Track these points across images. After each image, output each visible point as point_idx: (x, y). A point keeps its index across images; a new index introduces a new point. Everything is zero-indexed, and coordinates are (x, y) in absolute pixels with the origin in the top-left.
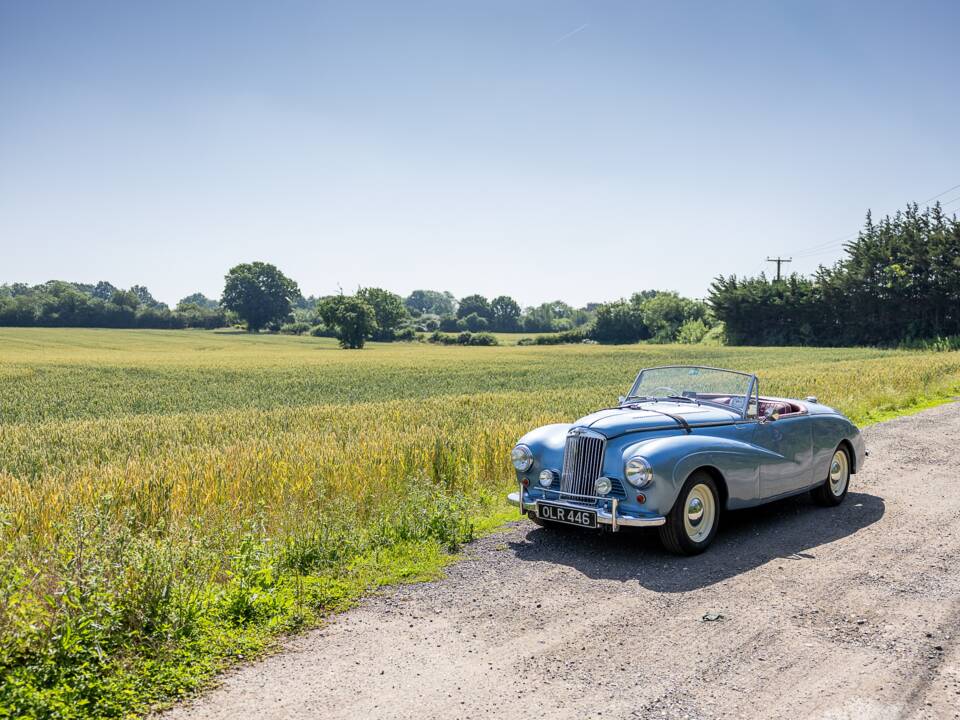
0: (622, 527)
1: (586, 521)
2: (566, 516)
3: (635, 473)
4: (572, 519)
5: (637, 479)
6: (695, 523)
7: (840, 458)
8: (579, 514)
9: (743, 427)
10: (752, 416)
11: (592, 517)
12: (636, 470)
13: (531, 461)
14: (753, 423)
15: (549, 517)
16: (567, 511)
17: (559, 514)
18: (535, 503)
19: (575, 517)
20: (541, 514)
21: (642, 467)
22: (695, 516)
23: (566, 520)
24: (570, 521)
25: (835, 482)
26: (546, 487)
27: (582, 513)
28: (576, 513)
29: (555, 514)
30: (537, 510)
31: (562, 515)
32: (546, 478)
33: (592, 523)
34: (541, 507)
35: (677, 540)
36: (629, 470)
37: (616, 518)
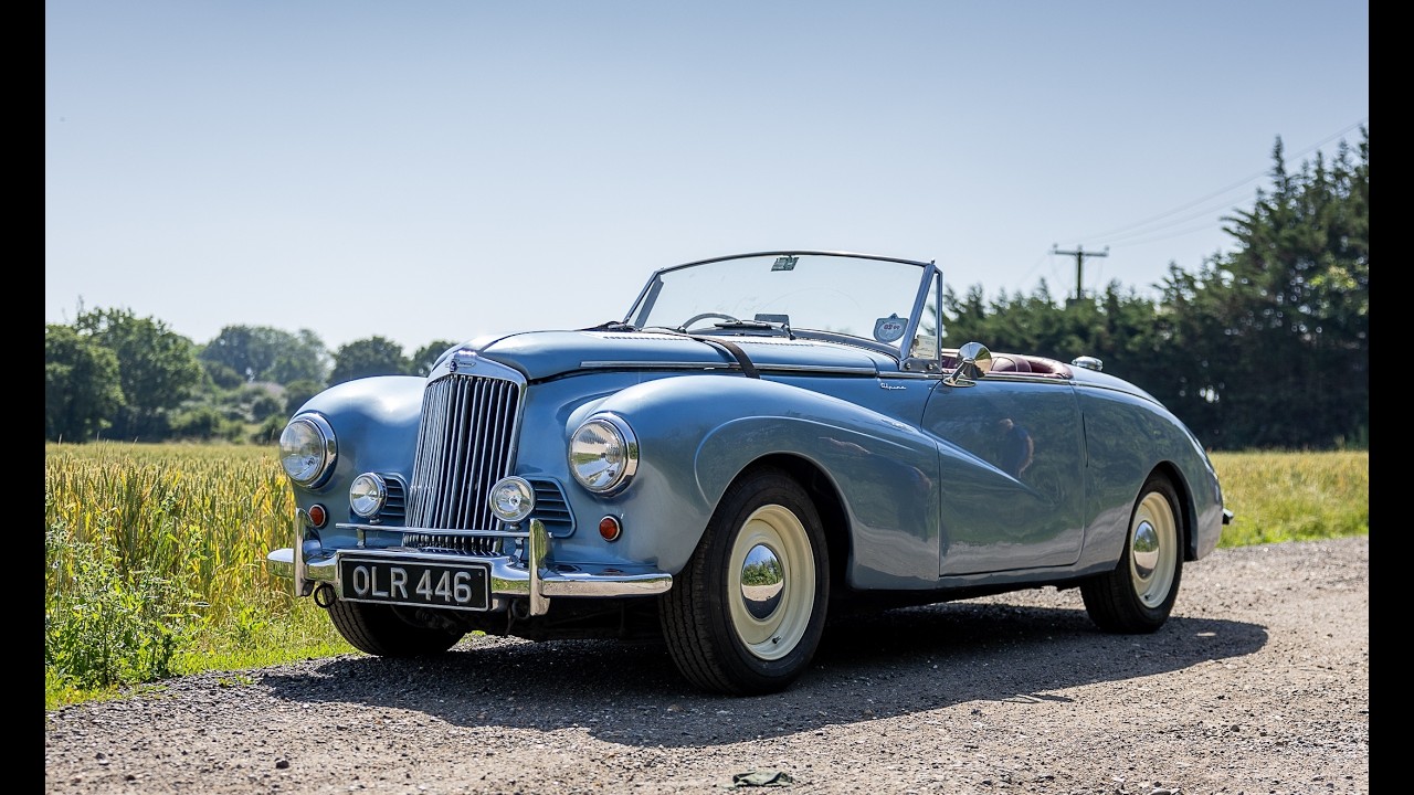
0: (556, 602)
1: (462, 594)
2: (411, 586)
3: (593, 458)
4: (428, 592)
5: (600, 476)
6: (761, 610)
7: (1155, 512)
8: (446, 575)
9: (900, 386)
10: (926, 365)
11: (478, 580)
12: (596, 449)
13: (331, 457)
14: (925, 380)
15: (369, 595)
16: (414, 573)
17: (394, 583)
18: (333, 561)
19: (433, 587)
20: (349, 591)
21: (612, 441)
22: (760, 593)
23: (413, 596)
24: (422, 598)
25: (1144, 572)
26: (365, 520)
27: (453, 572)
28: (436, 574)
29: (384, 583)
30: (338, 582)
31: (401, 584)
32: (365, 494)
33: (478, 598)
34: (347, 568)
35: (707, 647)
36: (579, 448)
37: (540, 578)
